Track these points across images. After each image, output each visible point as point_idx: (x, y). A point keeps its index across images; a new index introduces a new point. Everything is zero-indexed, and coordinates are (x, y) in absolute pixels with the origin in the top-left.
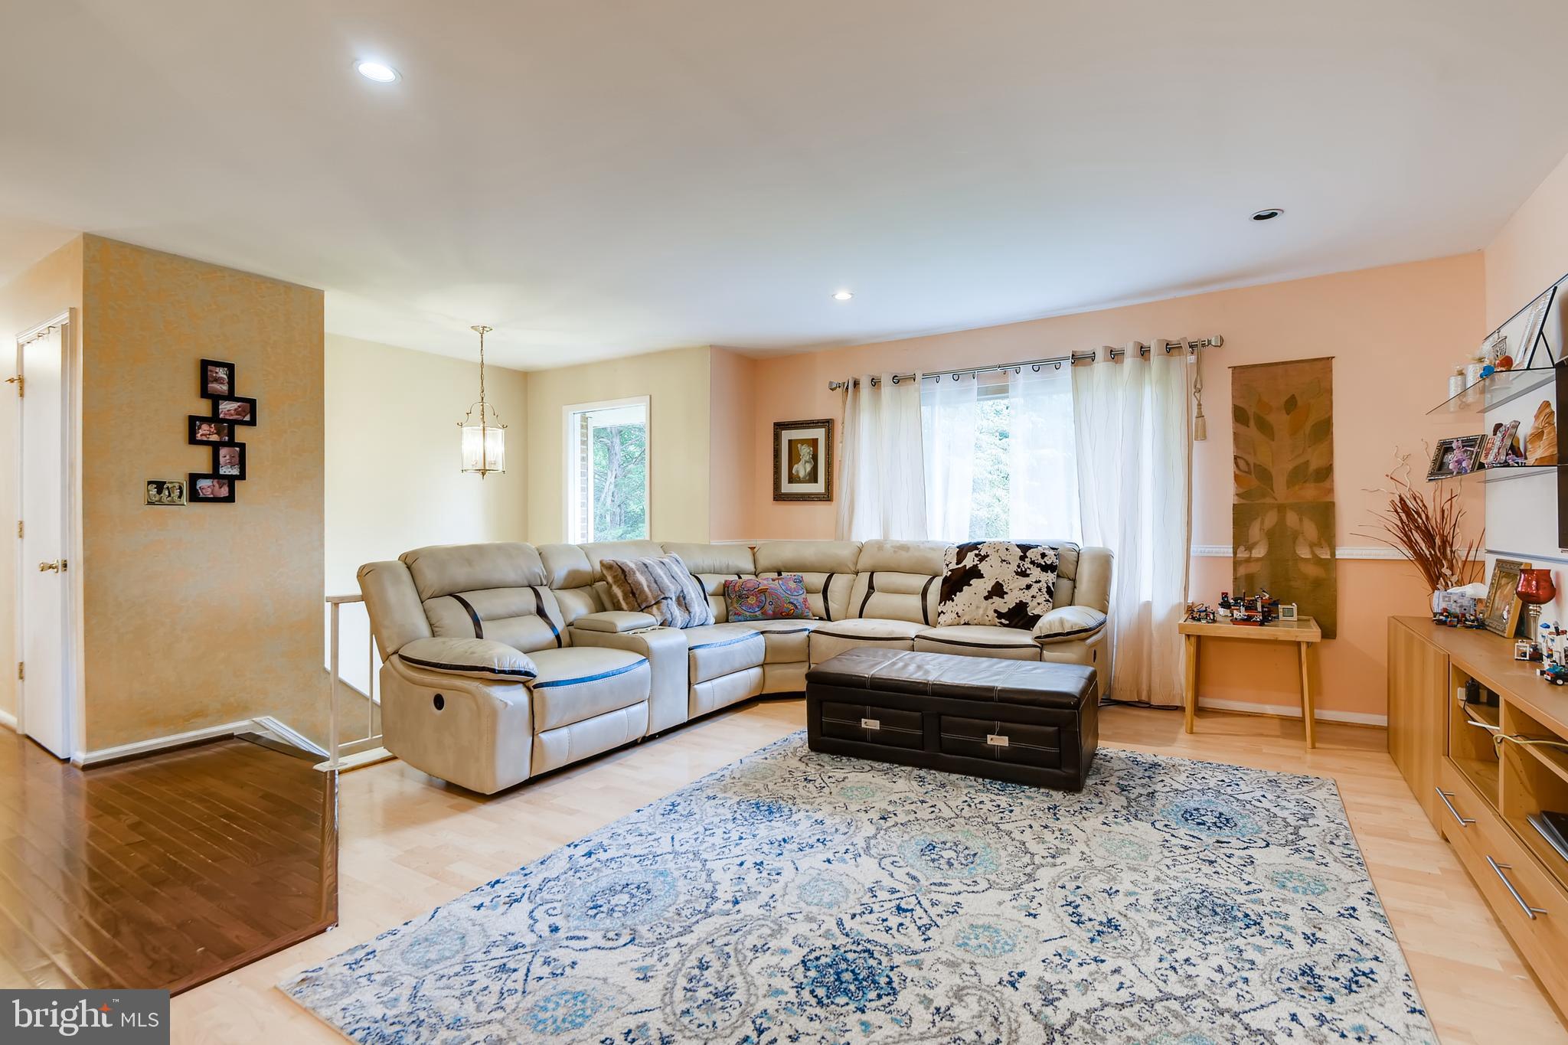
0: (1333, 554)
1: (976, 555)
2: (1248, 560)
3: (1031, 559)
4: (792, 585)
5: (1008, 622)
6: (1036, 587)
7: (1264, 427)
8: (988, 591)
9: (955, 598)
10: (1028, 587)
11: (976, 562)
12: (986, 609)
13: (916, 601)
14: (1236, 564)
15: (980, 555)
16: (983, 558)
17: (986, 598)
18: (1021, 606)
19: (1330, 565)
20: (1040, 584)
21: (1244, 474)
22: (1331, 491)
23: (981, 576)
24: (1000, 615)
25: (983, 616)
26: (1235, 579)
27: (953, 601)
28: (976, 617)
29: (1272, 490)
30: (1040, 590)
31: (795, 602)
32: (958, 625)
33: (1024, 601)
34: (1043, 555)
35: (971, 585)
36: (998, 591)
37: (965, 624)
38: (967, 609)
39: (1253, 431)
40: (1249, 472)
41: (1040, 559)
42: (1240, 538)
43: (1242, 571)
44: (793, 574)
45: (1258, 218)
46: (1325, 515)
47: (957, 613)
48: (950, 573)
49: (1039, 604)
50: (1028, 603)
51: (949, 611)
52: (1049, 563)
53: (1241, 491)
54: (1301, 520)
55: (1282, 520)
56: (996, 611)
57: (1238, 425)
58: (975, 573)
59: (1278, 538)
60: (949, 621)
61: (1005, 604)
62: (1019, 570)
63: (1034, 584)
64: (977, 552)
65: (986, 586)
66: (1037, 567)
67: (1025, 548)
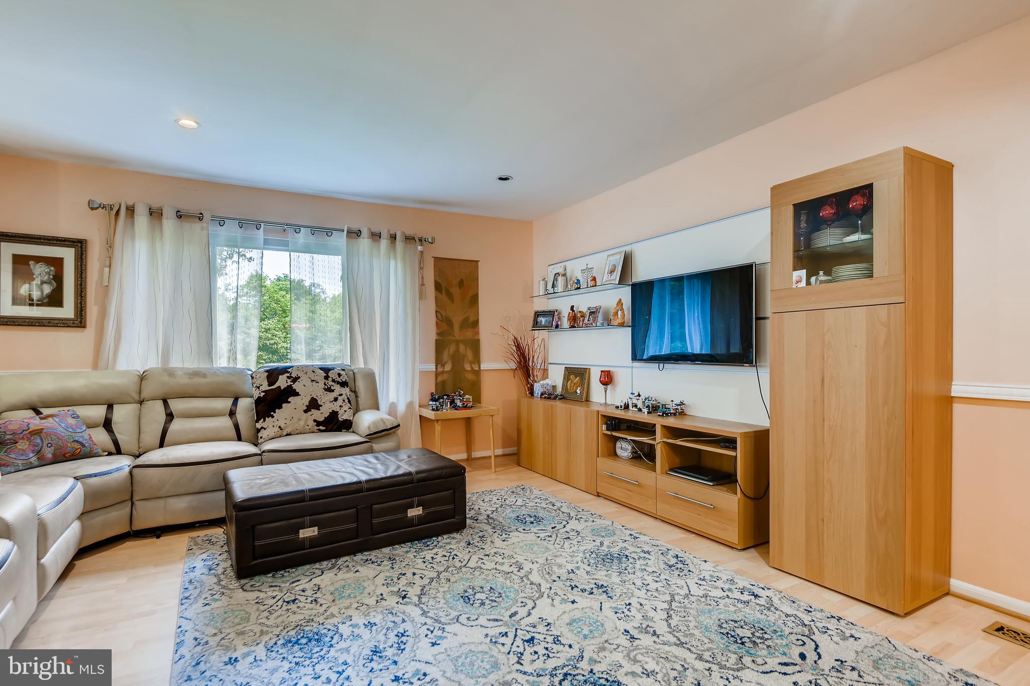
0: (480, 368)
1: (289, 378)
2: (443, 372)
3: (332, 378)
4: (71, 421)
5: (325, 428)
6: (340, 398)
7: (450, 295)
8: (307, 406)
9: (274, 415)
10: (336, 399)
11: (289, 383)
12: (307, 419)
13: (225, 423)
14: (437, 374)
15: (292, 377)
16: (295, 380)
17: (306, 411)
18: (334, 414)
19: (477, 373)
20: (343, 396)
21: (441, 322)
22: (478, 333)
23: (297, 394)
24: (318, 423)
25: (304, 426)
26: (436, 384)
27: (273, 417)
28: (298, 428)
29: (453, 331)
30: (344, 401)
31: (81, 440)
32: (280, 437)
33: (335, 410)
34: (339, 375)
35: (289, 402)
36: (314, 404)
37: (287, 435)
38: (288, 422)
39: (444, 297)
40: (442, 321)
41: (338, 378)
42: (439, 361)
43: (440, 379)
44: (66, 409)
45: (500, 179)
46: (475, 345)
47: (280, 427)
48: (263, 394)
49: (345, 411)
50: (338, 412)
51: (271, 426)
52: (344, 380)
53: (439, 332)
54: (466, 349)
55: (457, 350)
56: (315, 421)
57: (437, 292)
58: (290, 392)
59: (457, 359)
60: (272, 435)
61: (321, 415)
62: (326, 387)
63: (339, 397)
64: (288, 375)
65: (303, 401)
66: (337, 384)
67: (326, 370)
